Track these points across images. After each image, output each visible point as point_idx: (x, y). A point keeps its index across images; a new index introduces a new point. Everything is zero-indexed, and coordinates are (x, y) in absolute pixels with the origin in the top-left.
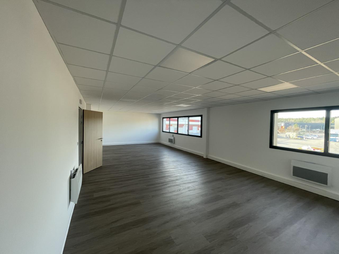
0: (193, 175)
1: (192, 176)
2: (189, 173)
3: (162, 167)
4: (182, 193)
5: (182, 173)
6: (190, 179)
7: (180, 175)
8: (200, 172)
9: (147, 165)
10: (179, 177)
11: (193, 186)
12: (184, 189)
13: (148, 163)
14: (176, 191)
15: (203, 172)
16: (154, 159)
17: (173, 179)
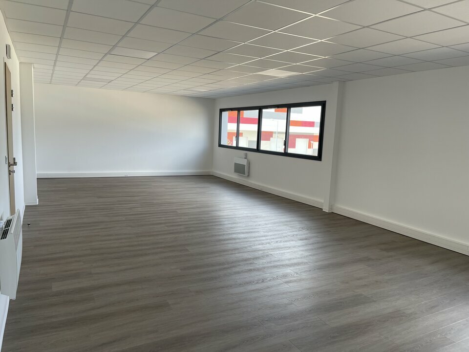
0: (296, 249)
1: (295, 252)
2: (285, 243)
3: (219, 229)
4: (268, 287)
5: (269, 243)
6: (290, 257)
7: (264, 249)
8: (313, 244)
9: (180, 223)
10: (260, 252)
11: (297, 273)
12: (274, 279)
13: (182, 220)
14: (256, 282)
15: (323, 242)
16: (198, 210)
17: (246, 256)
